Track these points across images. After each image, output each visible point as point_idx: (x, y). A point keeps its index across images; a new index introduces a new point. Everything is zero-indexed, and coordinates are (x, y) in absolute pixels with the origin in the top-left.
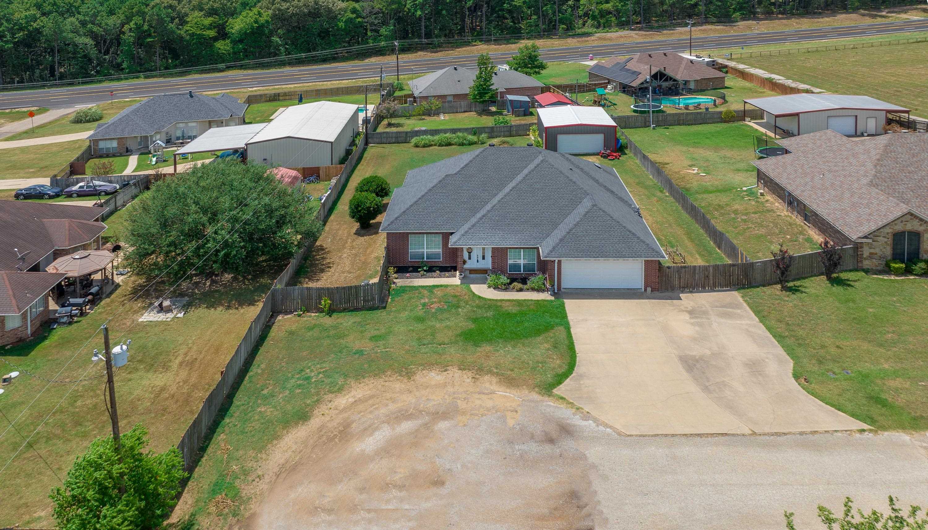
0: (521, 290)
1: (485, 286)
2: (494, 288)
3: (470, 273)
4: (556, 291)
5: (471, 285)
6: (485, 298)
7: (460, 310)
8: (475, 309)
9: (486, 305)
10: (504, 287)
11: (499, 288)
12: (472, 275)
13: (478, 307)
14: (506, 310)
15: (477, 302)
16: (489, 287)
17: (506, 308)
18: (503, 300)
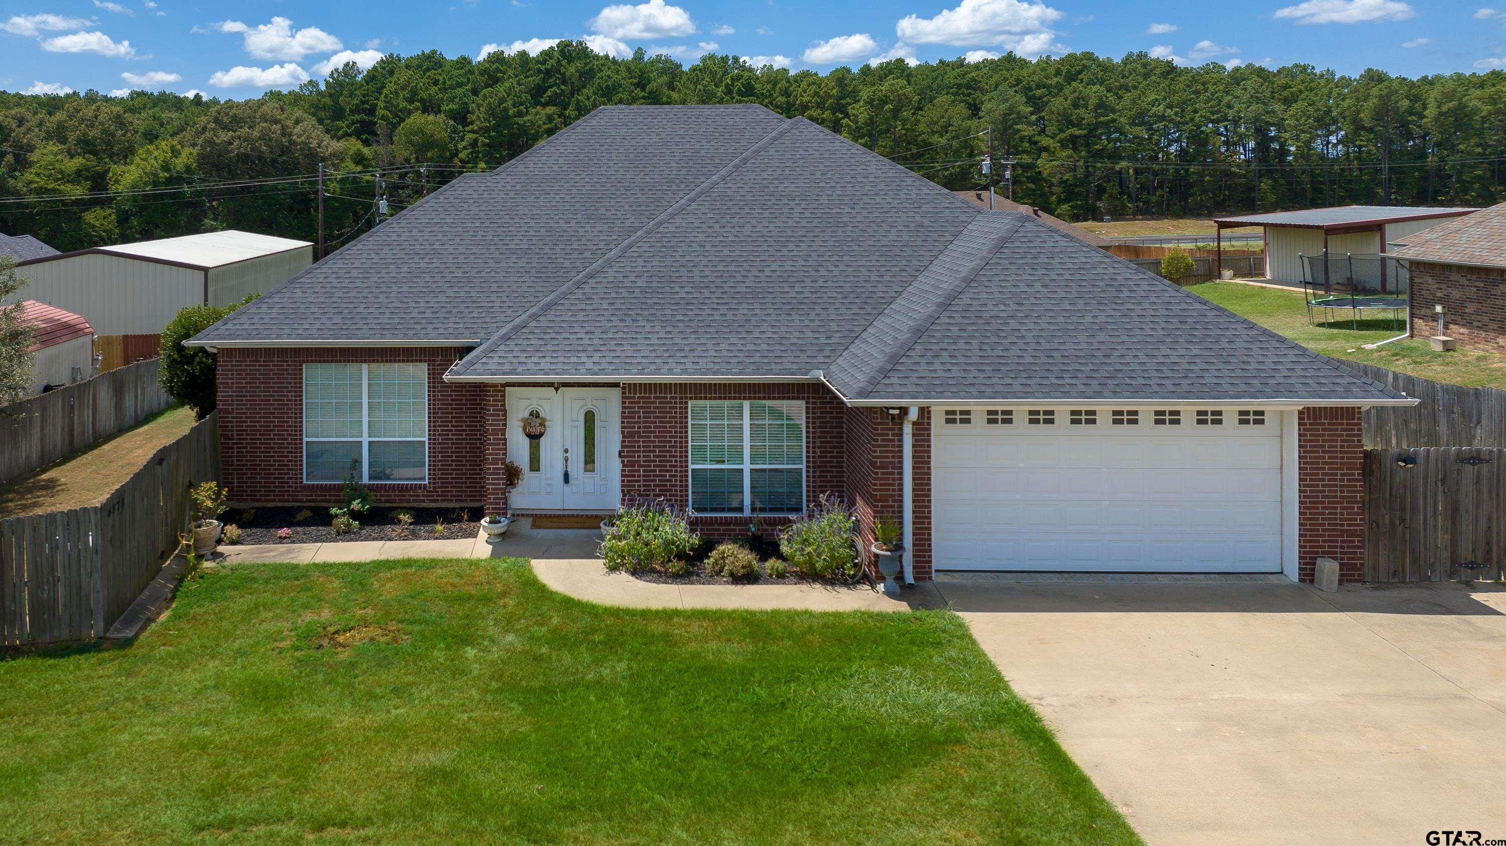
0: (749, 577)
1: (598, 565)
2: (634, 573)
3: (535, 526)
4: (909, 578)
5: (534, 562)
6: (593, 607)
7: (471, 652)
8: (544, 650)
9: (594, 631)
10: (676, 566)
11: (653, 571)
12: (541, 532)
13: (559, 639)
14: (695, 656)
15: (555, 621)
16: (613, 568)
17: (693, 647)
18: (676, 613)
